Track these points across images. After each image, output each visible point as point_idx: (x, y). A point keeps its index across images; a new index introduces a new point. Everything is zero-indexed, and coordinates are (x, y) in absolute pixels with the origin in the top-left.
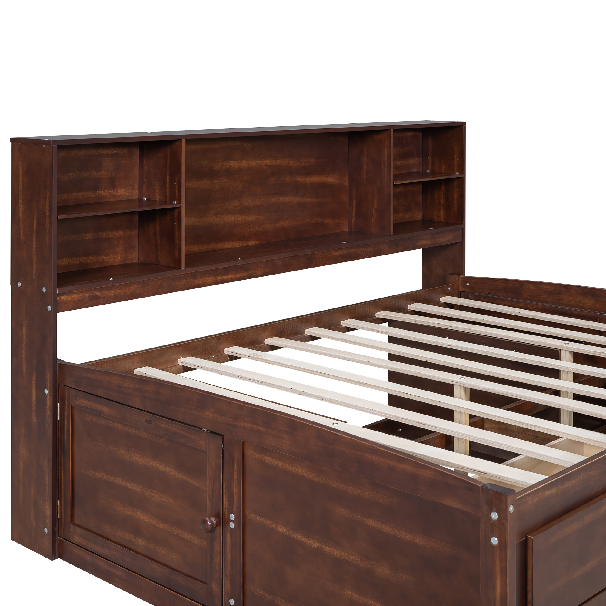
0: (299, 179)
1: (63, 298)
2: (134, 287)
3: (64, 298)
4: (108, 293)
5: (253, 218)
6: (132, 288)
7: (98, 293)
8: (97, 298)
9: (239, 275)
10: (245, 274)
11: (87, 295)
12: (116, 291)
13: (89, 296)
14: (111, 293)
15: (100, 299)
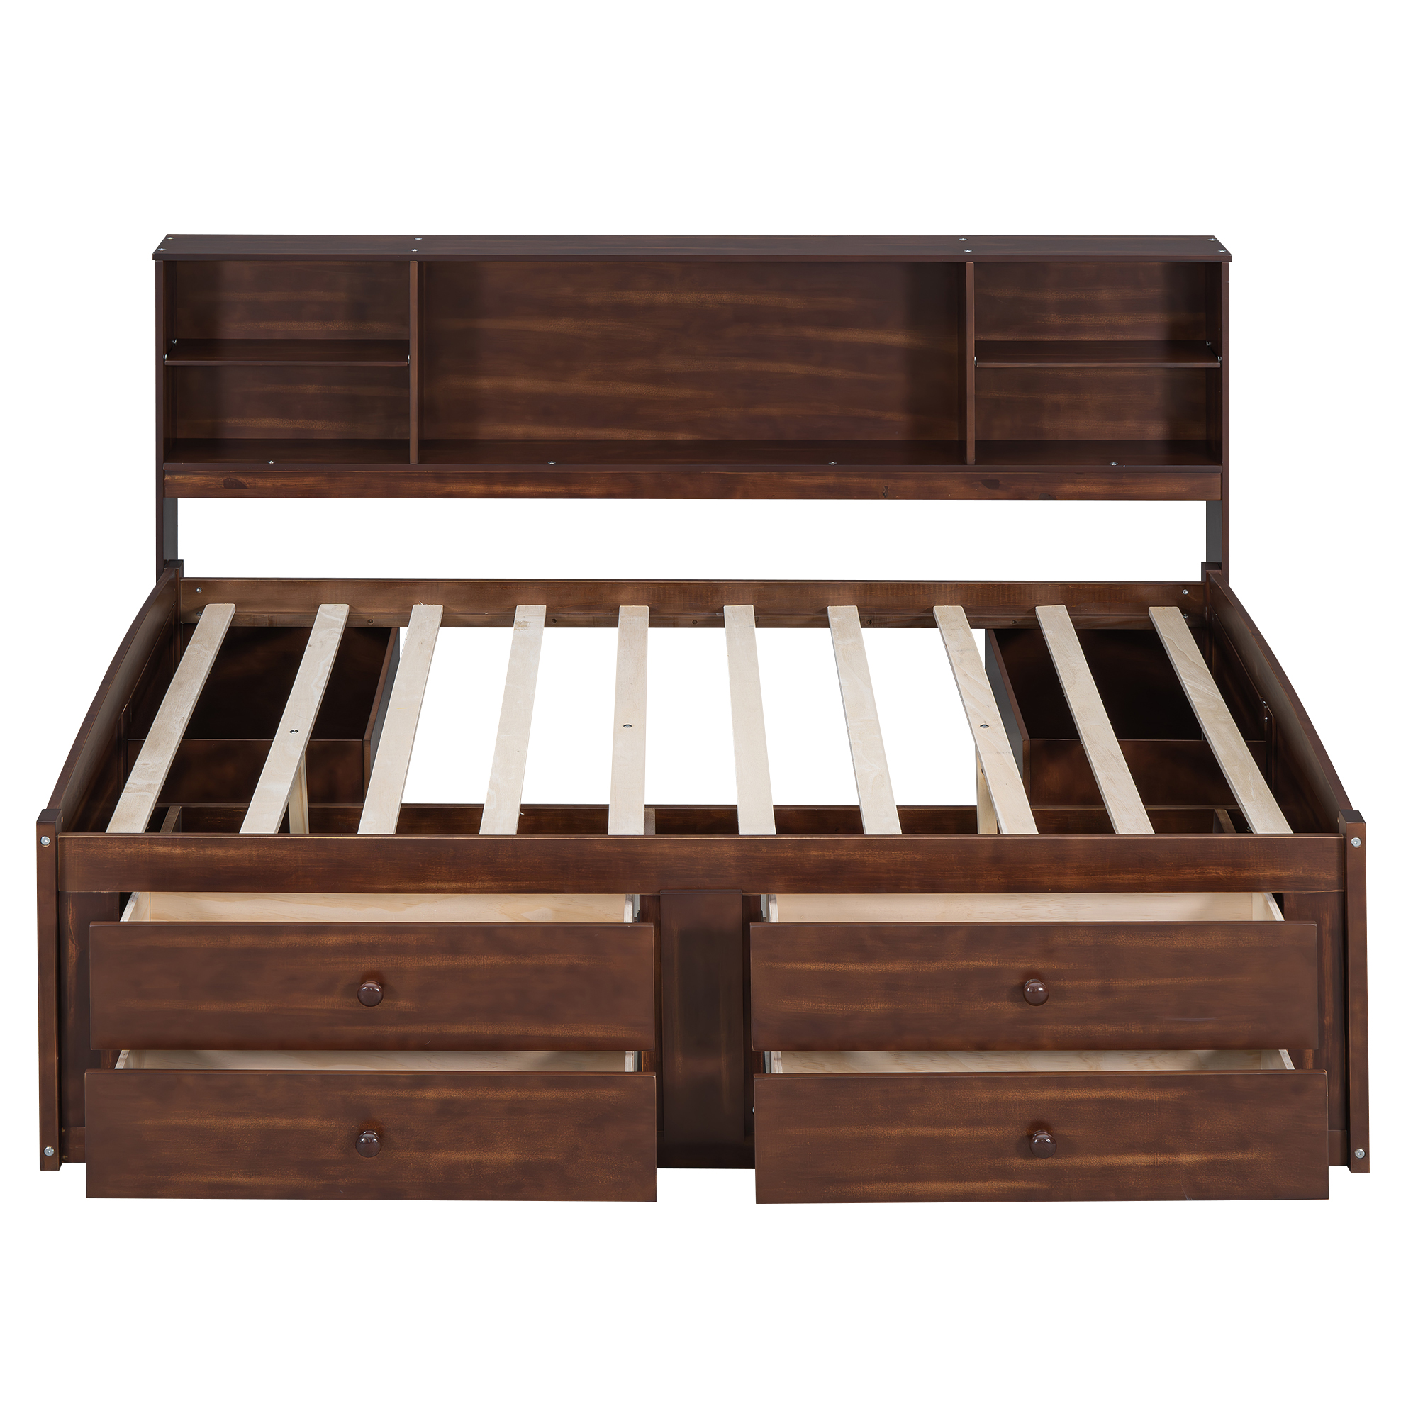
0: (811, 333)
1: (176, 478)
2: (313, 479)
3: (178, 478)
4: (260, 482)
5: (687, 393)
6: (309, 481)
7: (243, 480)
8: (242, 486)
9: (546, 490)
10: (560, 489)
11: (221, 480)
12: (278, 482)
13: (224, 481)
14: (268, 483)
15: (246, 488)
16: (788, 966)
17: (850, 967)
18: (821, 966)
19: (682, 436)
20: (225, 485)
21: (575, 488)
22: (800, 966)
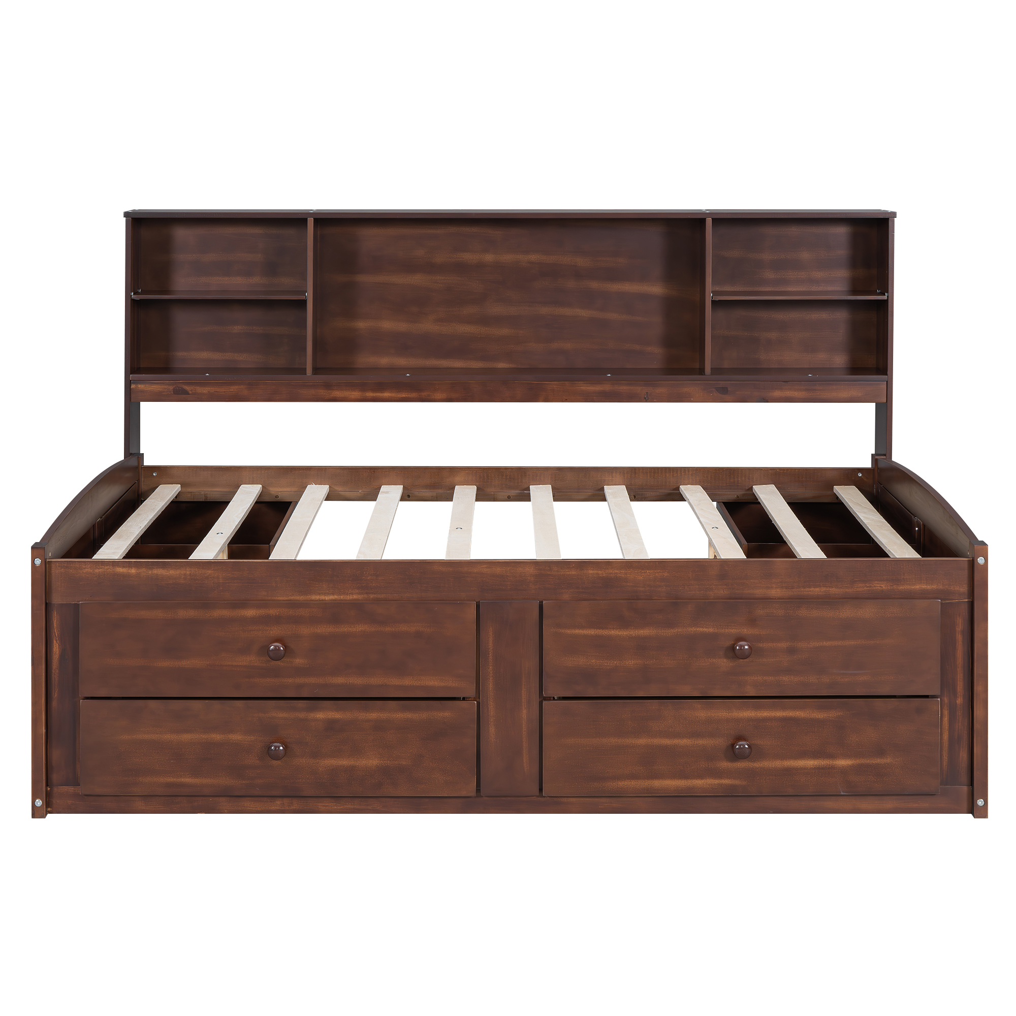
0: (594, 285)
1: (139, 386)
2: (237, 387)
3: (141, 387)
4: (199, 390)
5: (505, 331)
6: (234, 389)
7: (187, 388)
8: (186, 393)
9: (403, 395)
10: (414, 395)
11: (171, 388)
12: (212, 389)
13: (174, 389)
14: (205, 390)
15: (189, 394)
16: (569, 631)
17: (614, 632)
18: (592, 632)
19: (501, 365)
20: (173, 392)
21: (424, 394)
22: (577, 631)
